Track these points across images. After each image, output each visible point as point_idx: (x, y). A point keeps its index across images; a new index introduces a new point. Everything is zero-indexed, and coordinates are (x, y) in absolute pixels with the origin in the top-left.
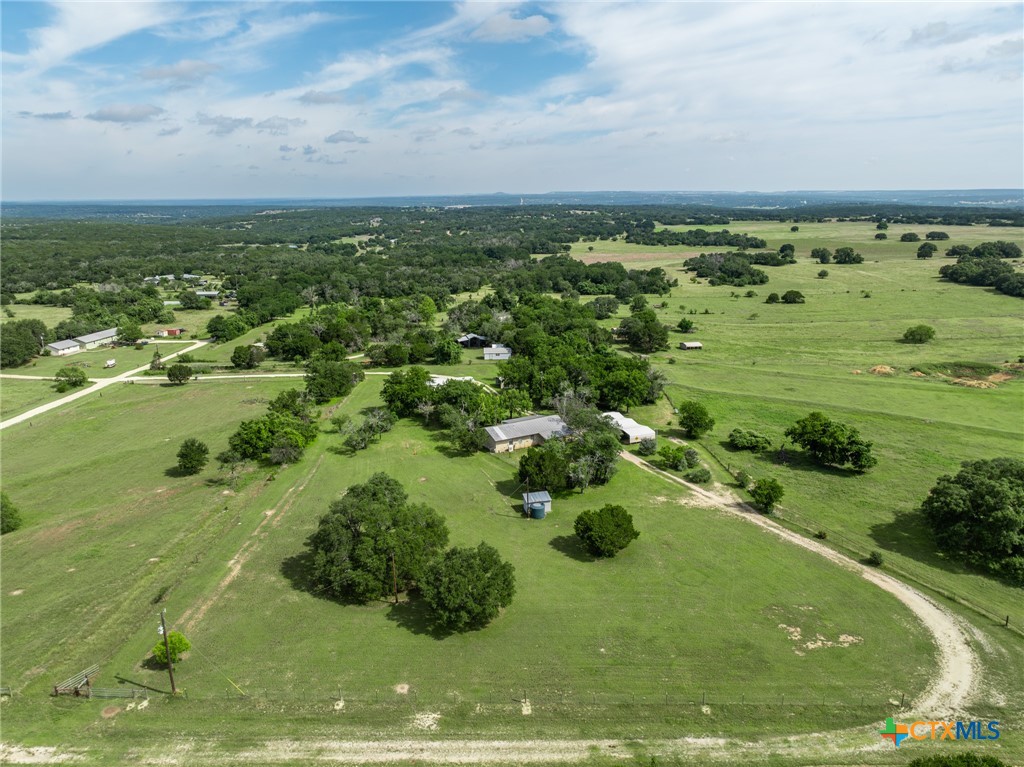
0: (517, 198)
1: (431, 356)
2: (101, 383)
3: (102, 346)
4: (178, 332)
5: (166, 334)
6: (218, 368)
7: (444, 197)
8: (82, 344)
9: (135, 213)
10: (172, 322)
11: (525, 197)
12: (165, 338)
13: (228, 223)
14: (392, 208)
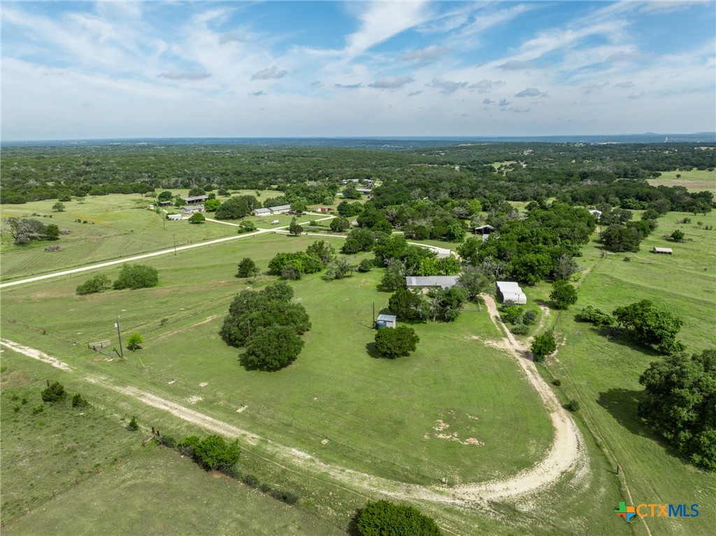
0: (663, 137)
1: (445, 235)
2: (262, 231)
3: (283, 213)
4: (327, 210)
5: (320, 210)
6: (323, 230)
7: (599, 136)
8: (272, 211)
9: (383, 144)
10: (330, 204)
11: (669, 136)
12: (318, 212)
13: (430, 152)
14: (550, 143)
